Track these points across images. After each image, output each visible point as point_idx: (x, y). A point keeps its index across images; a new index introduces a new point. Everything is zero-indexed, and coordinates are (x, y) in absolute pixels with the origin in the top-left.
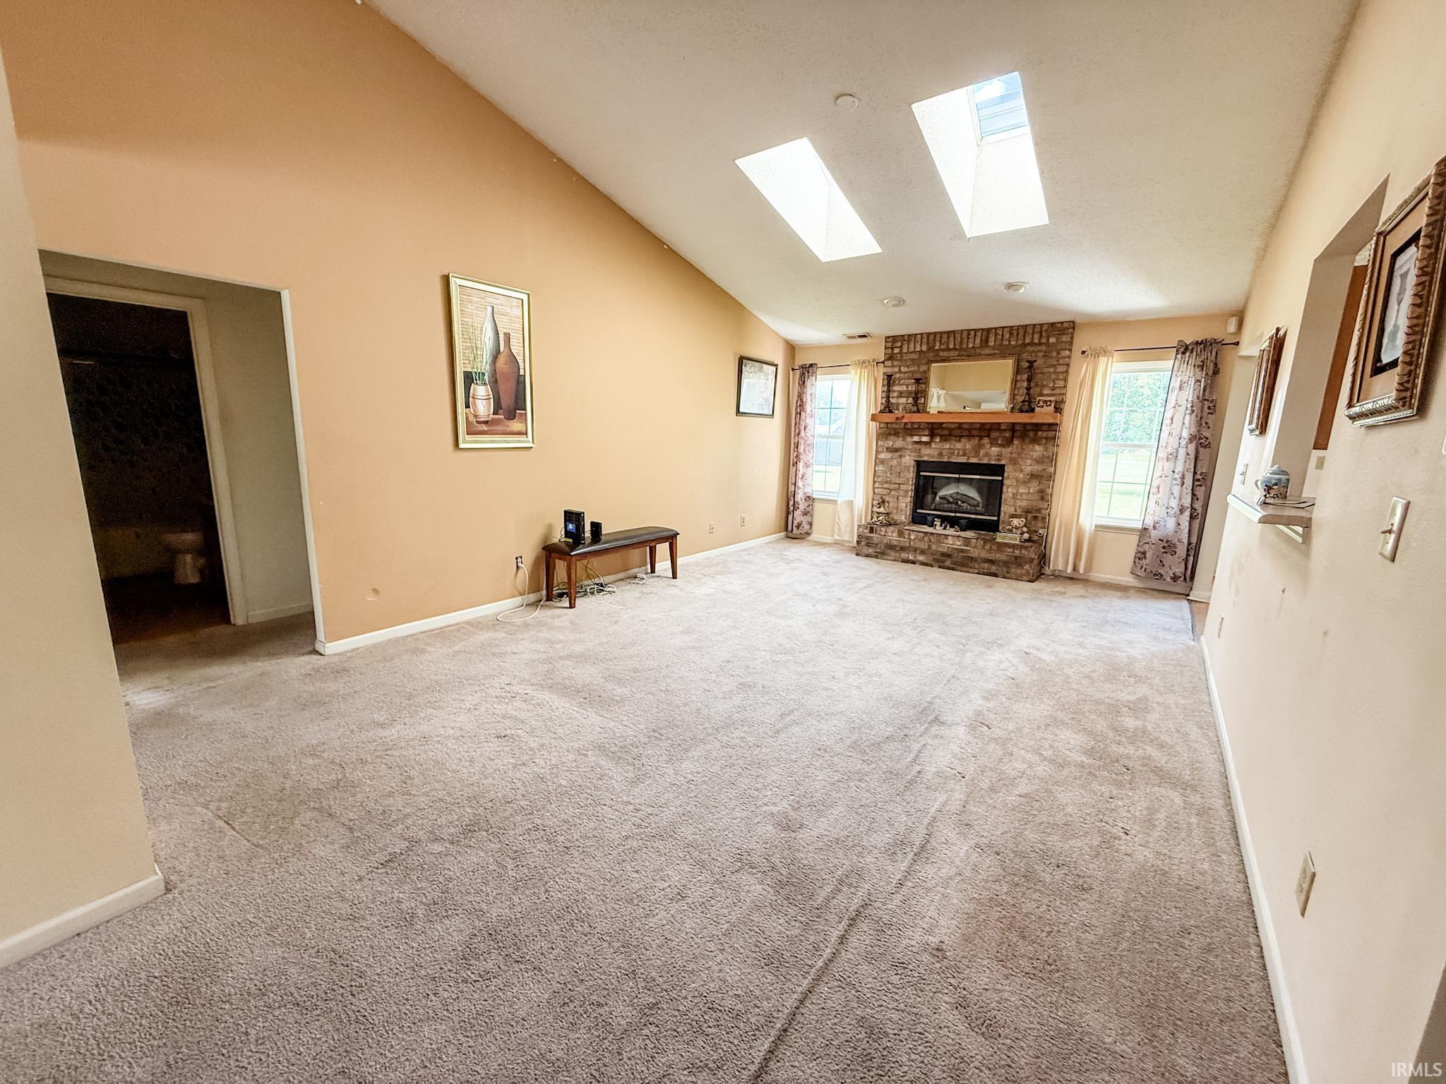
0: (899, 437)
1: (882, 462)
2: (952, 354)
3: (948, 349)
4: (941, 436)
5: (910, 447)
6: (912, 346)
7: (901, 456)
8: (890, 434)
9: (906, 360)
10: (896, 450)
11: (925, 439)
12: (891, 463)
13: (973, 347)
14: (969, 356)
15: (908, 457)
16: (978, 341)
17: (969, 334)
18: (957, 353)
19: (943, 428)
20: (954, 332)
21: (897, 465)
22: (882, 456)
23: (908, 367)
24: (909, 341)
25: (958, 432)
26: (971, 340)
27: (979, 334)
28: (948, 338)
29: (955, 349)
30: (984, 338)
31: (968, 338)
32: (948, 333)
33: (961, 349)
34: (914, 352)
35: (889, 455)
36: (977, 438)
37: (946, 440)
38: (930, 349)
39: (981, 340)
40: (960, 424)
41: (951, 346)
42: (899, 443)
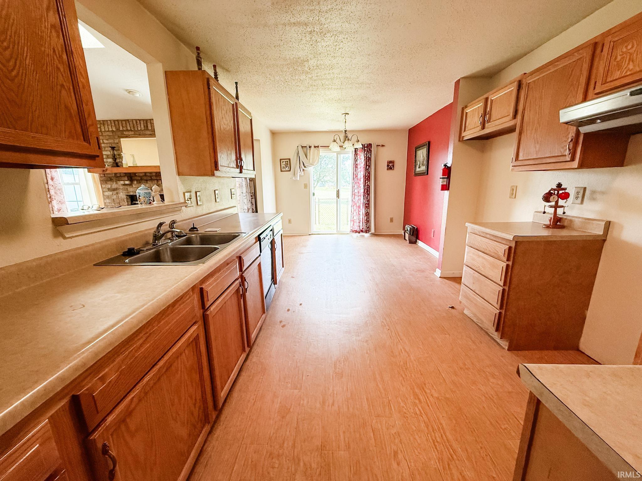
0: (113, 182)
1: (108, 197)
2: (130, 133)
3: (127, 130)
4: (137, 180)
5: (121, 187)
6: (106, 126)
7: (117, 193)
8: (108, 181)
9: (105, 136)
10: (114, 190)
11: (127, 182)
12: (113, 198)
13: (141, 130)
14: (140, 135)
15: (121, 193)
16: (142, 126)
17: (136, 122)
18: (133, 133)
19: (136, 176)
20: (128, 120)
21: (116, 199)
22: (106, 194)
23: (107, 140)
24: (104, 124)
25: (145, 178)
26: (139, 126)
27: (142, 122)
28: (126, 124)
29: (131, 130)
30: (145, 125)
31: (137, 125)
32: (125, 120)
33: (134, 131)
34: (108, 131)
35: (110, 193)
36: (156, 181)
37: (140, 183)
38: (118, 130)
39: (144, 126)
40: (145, 173)
41: (129, 129)
42: (114, 186)
